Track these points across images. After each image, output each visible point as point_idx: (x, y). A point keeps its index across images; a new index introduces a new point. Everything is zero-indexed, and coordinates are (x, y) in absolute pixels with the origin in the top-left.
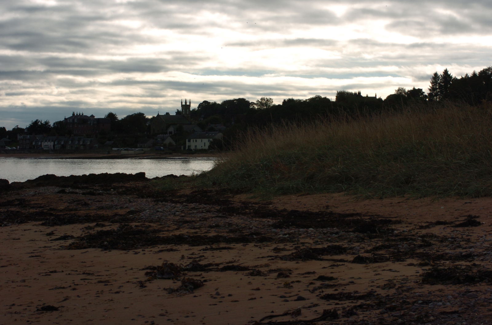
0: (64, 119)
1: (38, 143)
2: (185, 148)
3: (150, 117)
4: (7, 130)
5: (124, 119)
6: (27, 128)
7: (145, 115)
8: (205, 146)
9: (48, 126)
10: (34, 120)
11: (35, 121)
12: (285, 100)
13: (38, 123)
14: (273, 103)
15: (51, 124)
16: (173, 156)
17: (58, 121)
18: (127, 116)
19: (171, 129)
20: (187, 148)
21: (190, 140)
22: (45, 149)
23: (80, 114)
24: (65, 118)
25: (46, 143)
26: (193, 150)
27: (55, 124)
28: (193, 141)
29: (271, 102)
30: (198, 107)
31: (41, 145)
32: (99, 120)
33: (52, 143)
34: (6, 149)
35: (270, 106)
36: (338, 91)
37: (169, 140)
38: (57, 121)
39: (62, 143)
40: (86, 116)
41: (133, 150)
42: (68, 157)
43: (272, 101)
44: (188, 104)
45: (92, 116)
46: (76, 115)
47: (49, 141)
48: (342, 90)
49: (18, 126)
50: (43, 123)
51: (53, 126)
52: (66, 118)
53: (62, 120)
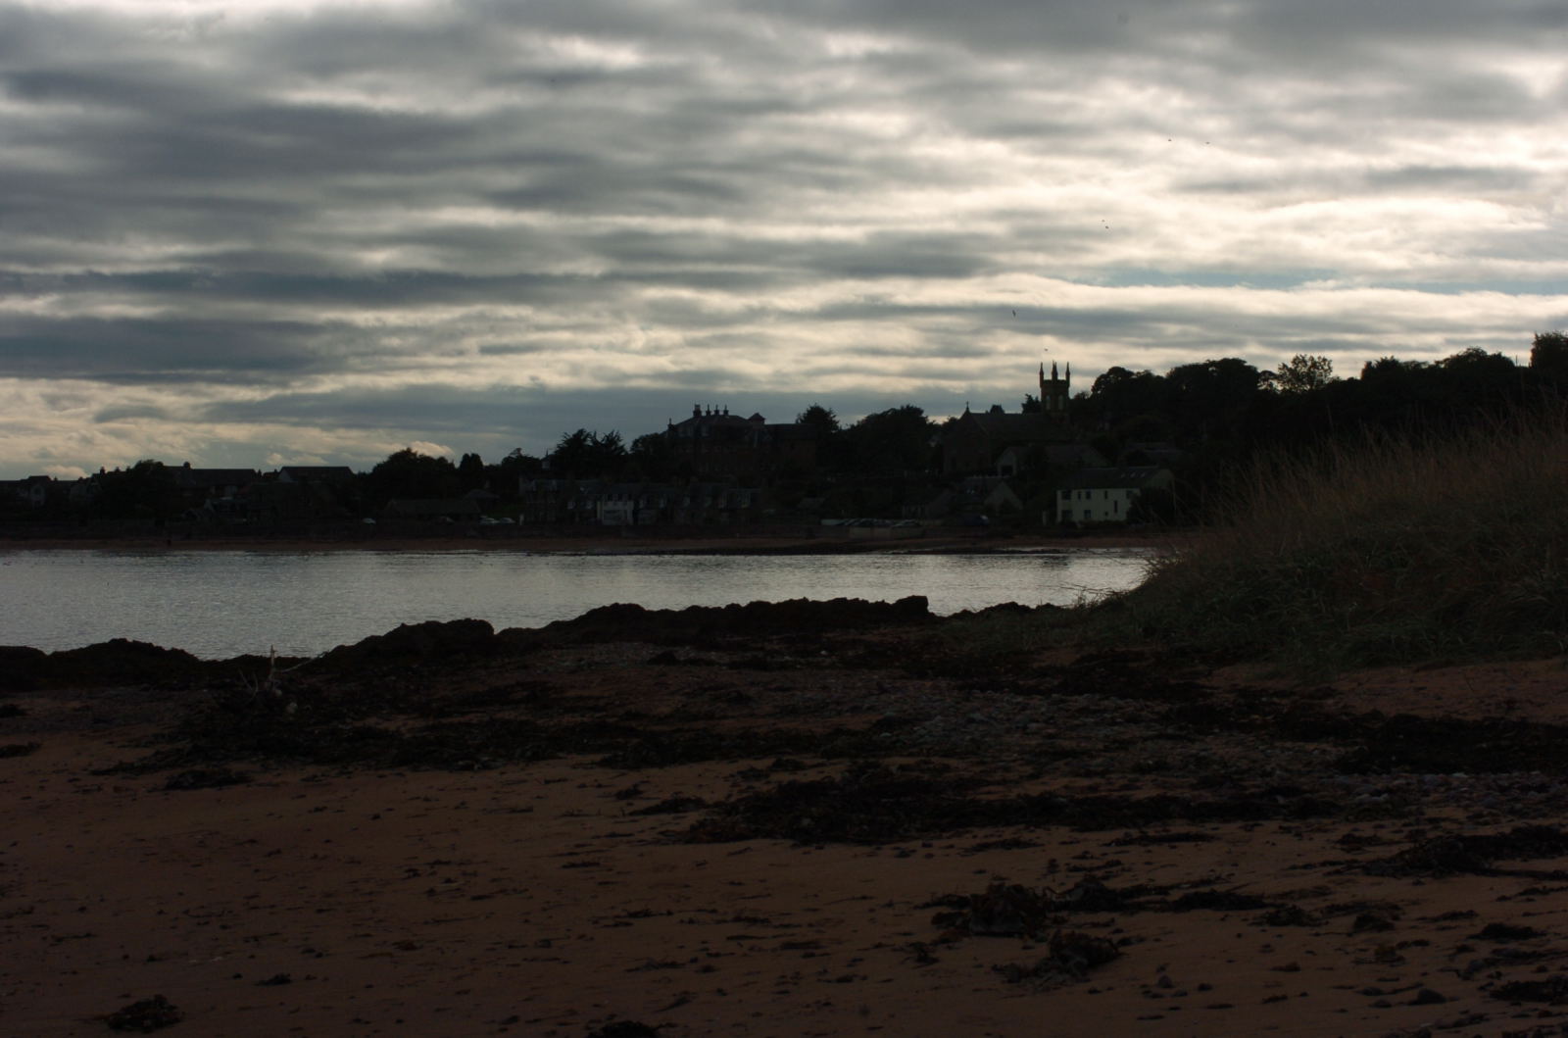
0: (666, 428)
1: (585, 505)
2: (1053, 515)
3: (941, 420)
4: (485, 463)
5: (858, 426)
6: (548, 457)
7: (924, 415)
8: (1116, 511)
9: (616, 449)
10: (572, 432)
11: (574, 436)
12: (1369, 364)
13: (585, 440)
14: (1333, 375)
15: (627, 443)
16: (1016, 545)
17: (648, 433)
18: (868, 417)
19: (1010, 458)
20: (1059, 518)
21: (1070, 492)
22: (606, 523)
23: (717, 412)
24: (671, 426)
25: (610, 506)
26: (1079, 526)
27: (640, 445)
28: (1079, 497)
29: (1326, 371)
30: (1094, 389)
31: (594, 511)
32: (778, 430)
33: (630, 506)
34: (483, 522)
35: (1322, 381)
36: (1539, 335)
37: (1001, 494)
38: (644, 434)
39: (662, 506)
40: (736, 418)
41: (886, 526)
42: (681, 548)
43: (1330, 368)
44: (1062, 377)
45: (758, 418)
46: (704, 414)
47: (620, 498)
48: (1551, 331)
49: (519, 450)
50: (599, 439)
51: (632, 449)
52: (674, 423)
53: (660, 432)
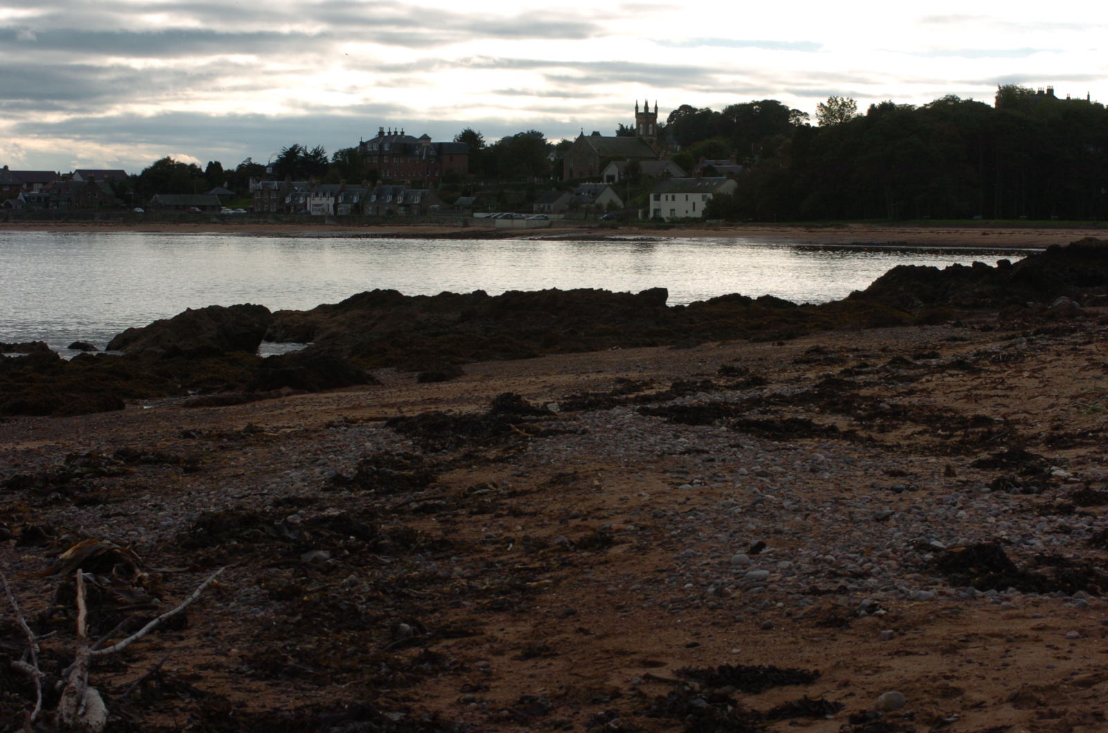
0: (358, 144)
1: (298, 200)
2: (646, 213)
4: (225, 168)
5: (496, 145)
6: (270, 165)
7: (544, 138)
8: (694, 210)
9: (321, 159)
11: (291, 149)
13: (298, 152)
14: (856, 112)
15: (329, 156)
16: (621, 234)
17: (346, 148)
19: (613, 170)
20: (651, 215)
21: (659, 195)
22: (314, 213)
23: (396, 133)
24: (362, 143)
25: (317, 201)
26: (666, 220)
27: (339, 157)
28: (667, 199)
29: (852, 109)
30: (669, 121)
31: (305, 205)
32: (440, 146)
33: (332, 201)
34: (222, 212)
35: (849, 116)
36: (1001, 86)
37: (608, 196)
38: (342, 148)
39: (355, 201)
40: (410, 138)
41: (523, 218)
42: (371, 233)
43: (855, 107)
44: (651, 110)
45: (426, 138)
46: (386, 134)
47: (324, 195)
49: (250, 159)
50: (309, 151)
51: (333, 159)
52: (364, 141)
53: (354, 147)
